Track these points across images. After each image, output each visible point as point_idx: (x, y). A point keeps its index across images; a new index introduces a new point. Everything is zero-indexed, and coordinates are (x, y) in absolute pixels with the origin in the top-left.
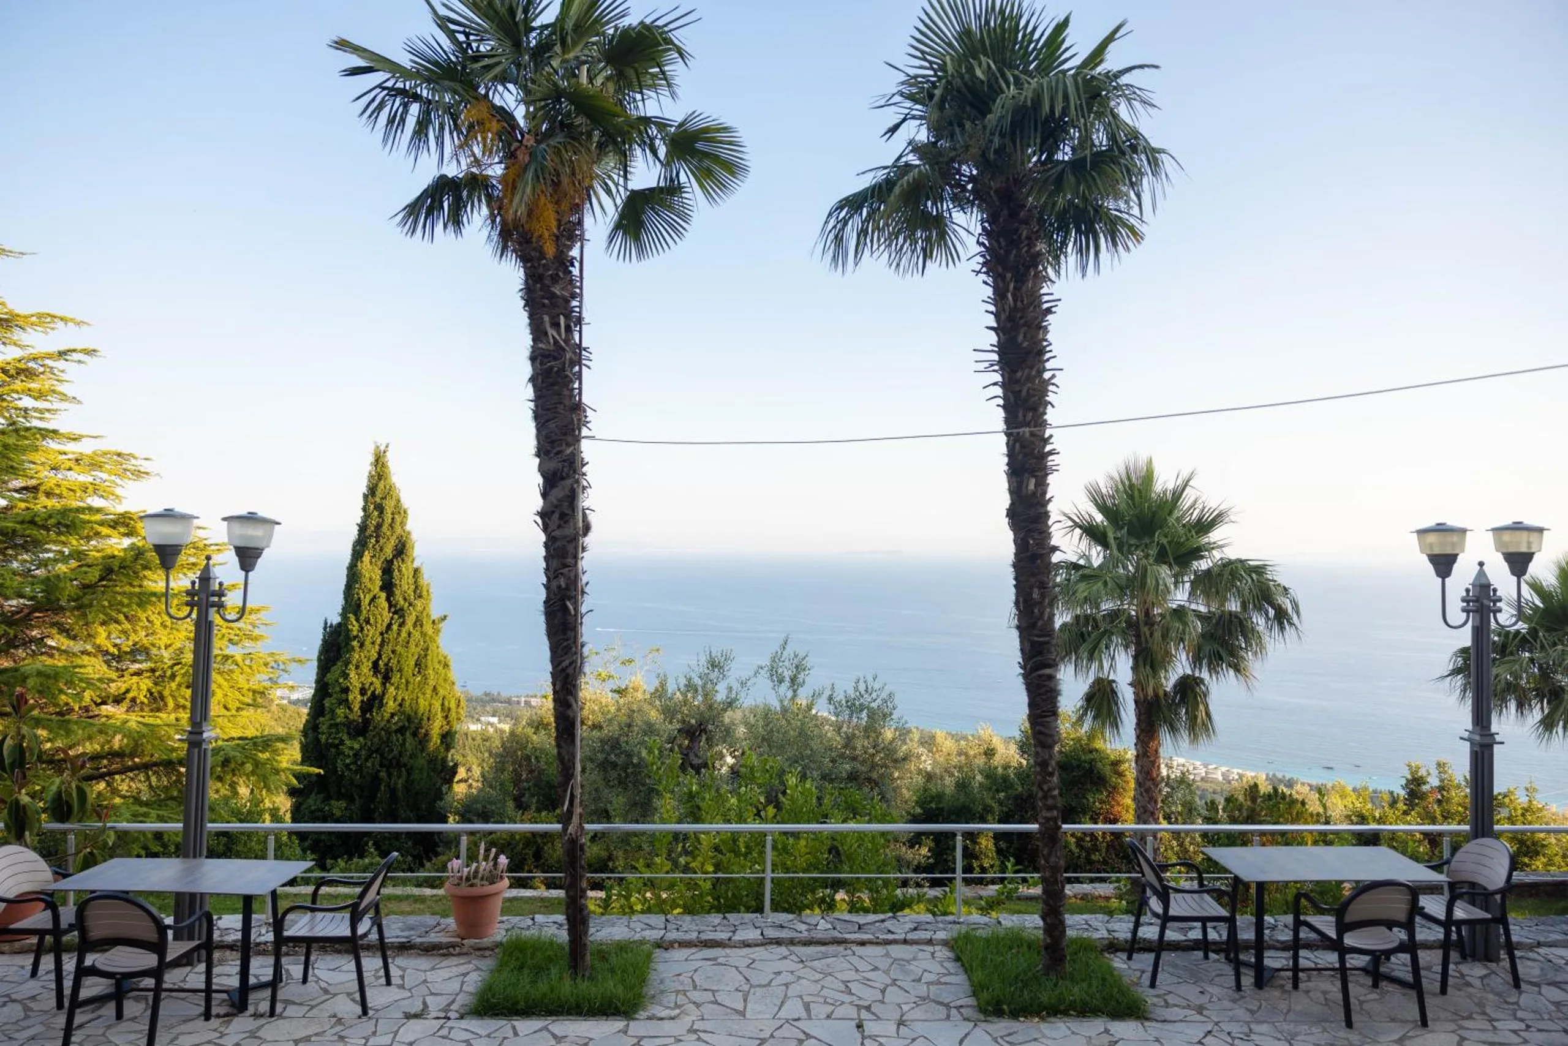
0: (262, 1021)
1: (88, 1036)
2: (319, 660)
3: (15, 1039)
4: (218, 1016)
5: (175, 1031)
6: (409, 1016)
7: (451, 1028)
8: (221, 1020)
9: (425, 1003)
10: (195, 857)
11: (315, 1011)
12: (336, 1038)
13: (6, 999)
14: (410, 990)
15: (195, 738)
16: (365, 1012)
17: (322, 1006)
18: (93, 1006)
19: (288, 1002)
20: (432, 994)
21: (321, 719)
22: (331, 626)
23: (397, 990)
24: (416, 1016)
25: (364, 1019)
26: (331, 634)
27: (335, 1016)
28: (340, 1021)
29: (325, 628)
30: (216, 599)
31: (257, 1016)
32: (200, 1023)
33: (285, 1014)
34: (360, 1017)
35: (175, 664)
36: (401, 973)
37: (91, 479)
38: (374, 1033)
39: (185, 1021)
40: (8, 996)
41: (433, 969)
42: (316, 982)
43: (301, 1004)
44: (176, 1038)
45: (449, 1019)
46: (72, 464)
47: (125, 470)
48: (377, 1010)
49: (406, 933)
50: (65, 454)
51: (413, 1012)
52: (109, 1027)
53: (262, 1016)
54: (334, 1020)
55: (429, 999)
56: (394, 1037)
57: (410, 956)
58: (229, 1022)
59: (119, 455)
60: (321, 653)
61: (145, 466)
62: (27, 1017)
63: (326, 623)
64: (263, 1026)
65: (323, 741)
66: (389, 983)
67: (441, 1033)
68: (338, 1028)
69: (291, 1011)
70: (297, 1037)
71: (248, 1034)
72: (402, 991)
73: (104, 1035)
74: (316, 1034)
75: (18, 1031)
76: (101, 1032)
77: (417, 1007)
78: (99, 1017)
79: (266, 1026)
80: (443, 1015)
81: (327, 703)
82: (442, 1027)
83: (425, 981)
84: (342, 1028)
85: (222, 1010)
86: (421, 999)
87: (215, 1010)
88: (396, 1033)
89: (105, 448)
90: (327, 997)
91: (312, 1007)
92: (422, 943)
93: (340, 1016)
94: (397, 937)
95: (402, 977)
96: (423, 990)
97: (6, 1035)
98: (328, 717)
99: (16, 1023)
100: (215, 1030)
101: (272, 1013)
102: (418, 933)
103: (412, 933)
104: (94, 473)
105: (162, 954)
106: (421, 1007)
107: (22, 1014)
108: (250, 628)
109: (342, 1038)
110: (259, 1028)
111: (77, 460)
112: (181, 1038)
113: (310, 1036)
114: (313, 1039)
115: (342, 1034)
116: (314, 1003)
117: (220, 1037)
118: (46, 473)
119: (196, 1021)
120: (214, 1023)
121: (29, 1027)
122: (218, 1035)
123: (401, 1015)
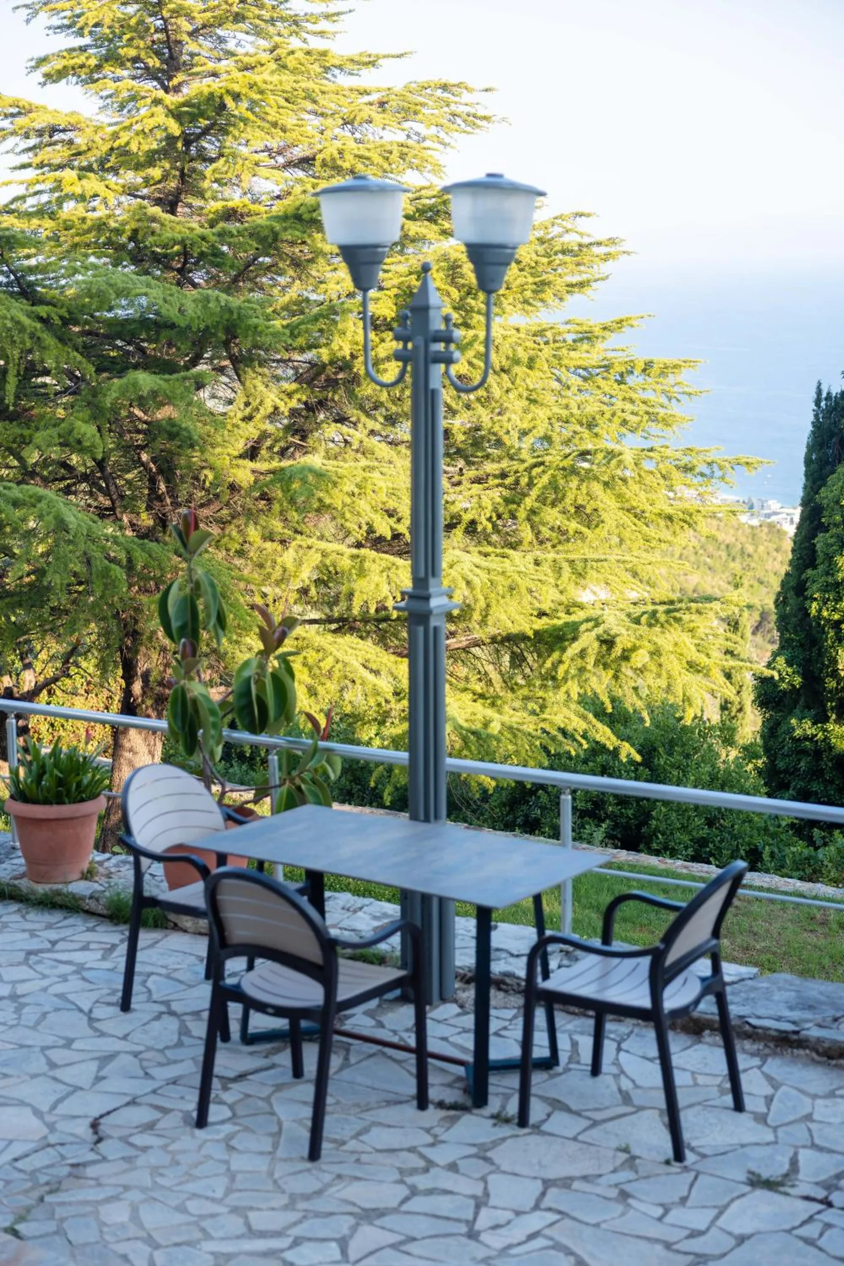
0: (506, 1130)
1: (248, 1096)
2: (808, 462)
3: (153, 1078)
4: (441, 1105)
5: (369, 1117)
6: (757, 1182)
7: (828, 1226)
8: (443, 1113)
9: (794, 1163)
10: (427, 820)
11: (595, 1133)
12: (614, 1193)
13: (163, 1008)
14: (775, 1129)
15: (418, 605)
16: (679, 1155)
17: (609, 1126)
18: (268, 1046)
19: (557, 1105)
20: (814, 1146)
21: (809, 572)
22: (829, 397)
23: (751, 1124)
24: (770, 1185)
25: (676, 1167)
26: (830, 411)
27: (626, 1150)
28: (631, 1161)
29: (818, 402)
30: (441, 346)
31: (499, 1119)
32: (410, 1110)
33: (545, 1127)
34: (667, 1162)
35: (535, 465)
36: (769, 1091)
37: (401, 137)
38: (684, 1200)
39: (389, 1103)
40: (167, 1003)
41: (832, 1095)
42: (616, 1077)
43: (578, 1114)
44: (366, 1130)
45: (830, 1205)
46: (373, 112)
47: (454, 115)
48: (704, 1156)
49: (796, 1015)
50: (366, 93)
51: (765, 1174)
52: (279, 1087)
53: (507, 1121)
54: (624, 1156)
55: (804, 1156)
56: (717, 1217)
57: (795, 1059)
58: (453, 1120)
59: (445, 87)
60: (811, 449)
61: (486, 105)
62: (180, 1044)
63: (819, 392)
64: (504, 1139)
65: (813, 612)
66: (739, 1106)
67: (804, 1231)
68: (625, 1175)
69: (560, 1123)
70: (551, 1174)
71: (474, 1150)
72: (760, 1127)
73: (267, 1099)
74: (585, 1178)
75: (161, 1065)
76: (266, 1092)
77: (775, 1169)
78: (273, 1066)
79: (509, 1142)
80: (821, 1194)
81: (820, 541)
82: (811, 1219)
83: (809, 1117)
84: (631, 1175)
85: (452, 1096)
86: (791, 1153)
87: (434, 1094)
88: (722, 1210)
89: (422, 78)
90: (629, 1109)
91: (595, 1124)
92: (819, 1040)
93: (636, 1151)
94: (779, 1019)
95: (769, 1100)
96: (800, 1133)
97: (143, 1068)
98: (821, 568)
99: (161, 1051)
100: (428, 1131)
101: (523, 1120)
102: (819, 1018)
103: (808, 1015)
104: (406, 125)
105: (330, 985)
106: (786, 1167)
107: (175, 1038)
108: (663, 400)
109: (624, 1196)
110: (495, 1144)
111: (382, 104)
112: (375, 1131)
113: (572, 1179)
114: (576, 1185)
115: (628, 1188)
116: (598, 1116)
117: (432, 1145)
118: (337, 131)
119: (404, 1107)
120: (433, 1115)
121: (175, 1062)
122: (430, 1140)
123: (743, 1177)
